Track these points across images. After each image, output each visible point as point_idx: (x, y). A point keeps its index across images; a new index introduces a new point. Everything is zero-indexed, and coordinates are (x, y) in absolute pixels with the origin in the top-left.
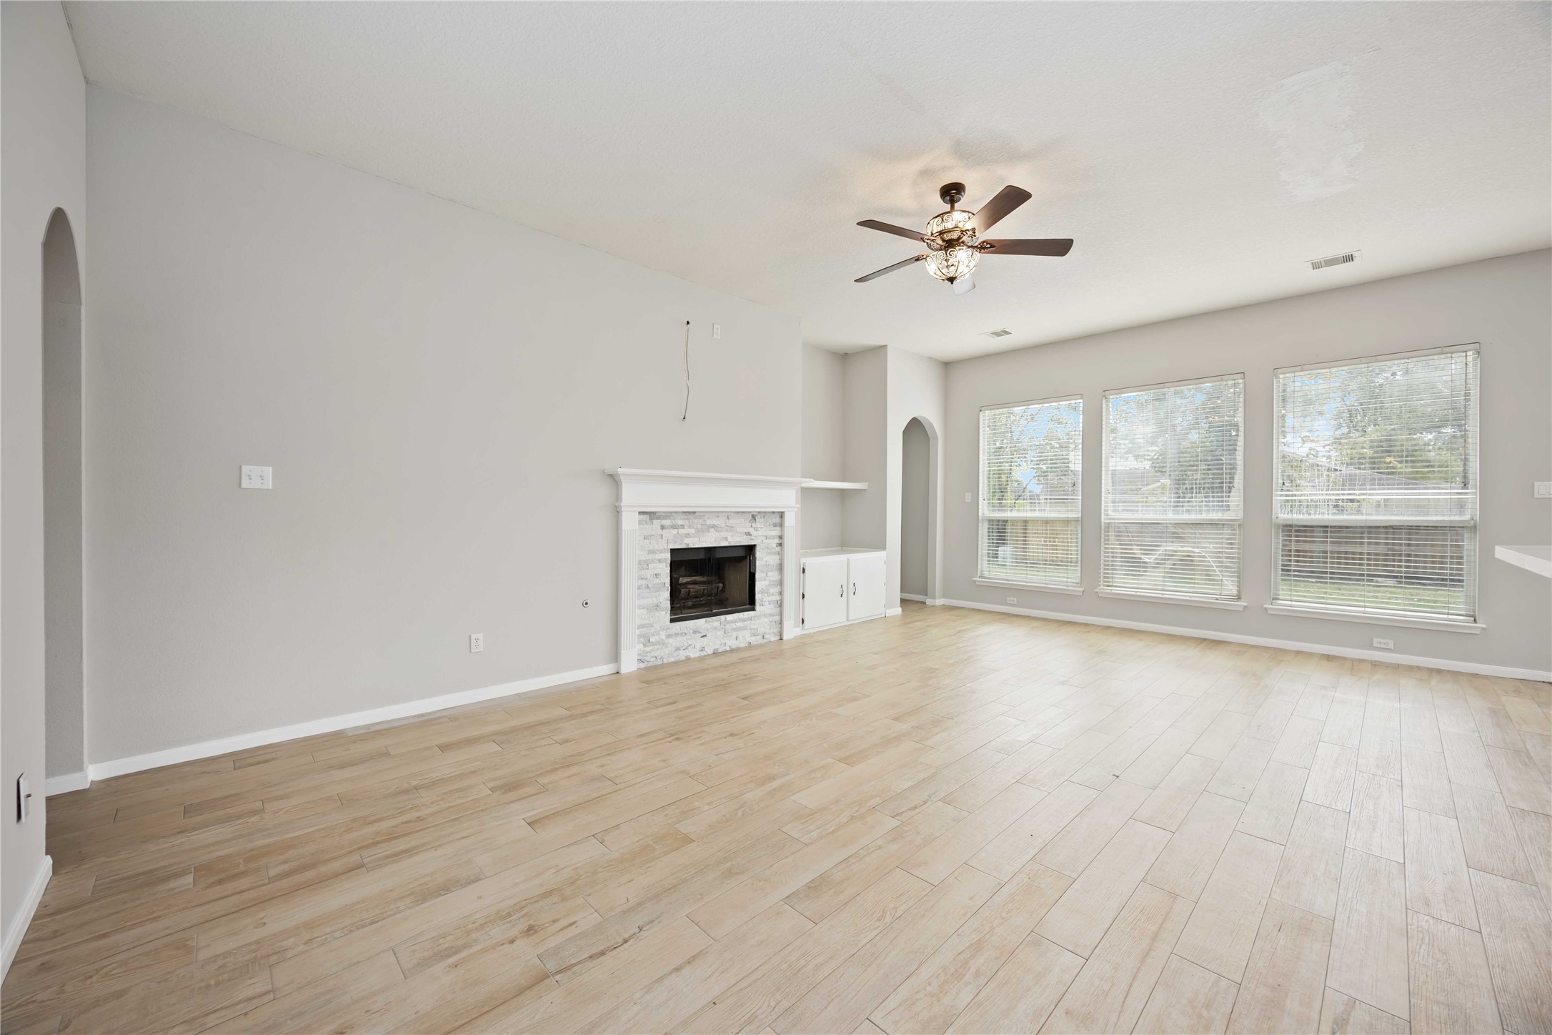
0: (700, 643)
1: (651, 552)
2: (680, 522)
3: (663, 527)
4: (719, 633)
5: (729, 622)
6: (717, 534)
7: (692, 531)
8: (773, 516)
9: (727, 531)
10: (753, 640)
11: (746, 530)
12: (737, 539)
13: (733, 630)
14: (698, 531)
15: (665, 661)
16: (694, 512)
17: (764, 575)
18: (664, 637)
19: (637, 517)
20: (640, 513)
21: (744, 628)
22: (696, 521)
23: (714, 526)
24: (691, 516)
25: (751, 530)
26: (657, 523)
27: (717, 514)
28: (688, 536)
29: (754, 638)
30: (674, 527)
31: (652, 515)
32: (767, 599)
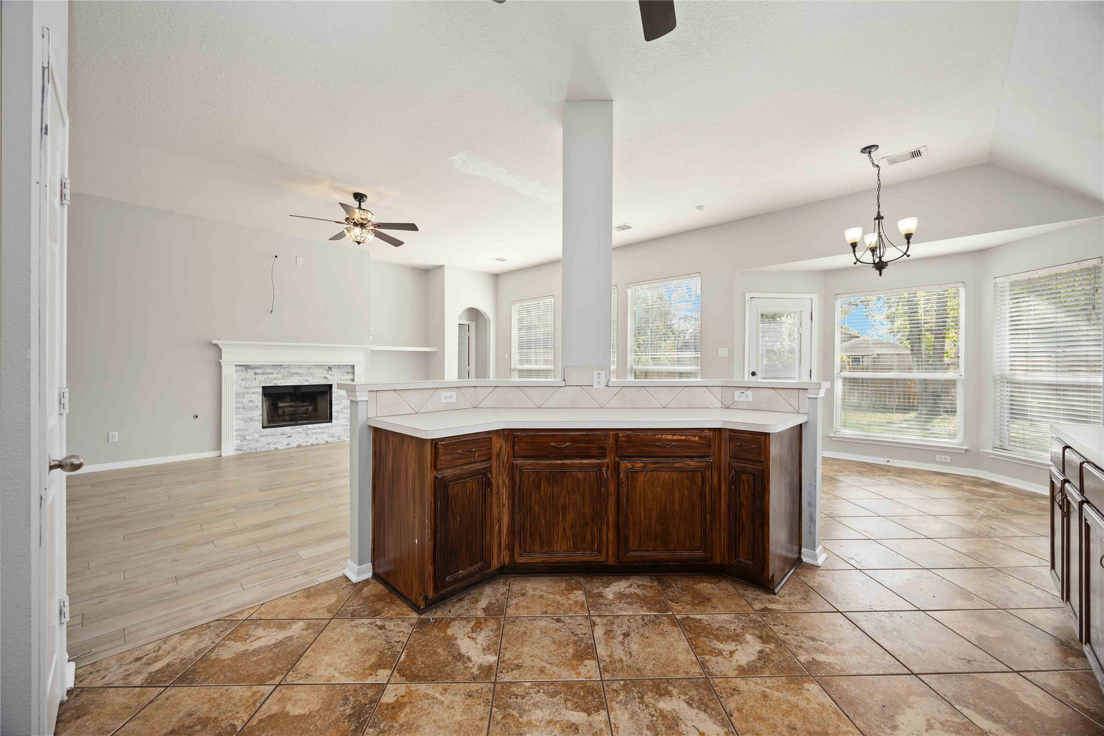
0: (285, 441)
1: (246, 388)
2: (270, 371)
3: (256, 374)
4: (301, 435)
5: (309, 429)
6: (300, 378)
7: (280, 376)
8: (347, 367)
9: (308, 376)
10: (330, 440)
11: (323, 376)
12: (317, 381)
13: (314, 433)
14: (284, 376)
15: (258, 450)
16: (281, 365)
17: (338, 402)
18: (257, 437)
19: (234, 368)
20: (236, 366)
21: (322, 433)
22: (282, 370)
23: (297, 373)
24: (279, 368)
25: (328, 376)
26: (251, 372)
27: (300, 367)
28: (276, 379)
29: (331, 439)
30: (264, 374)
31: (247, 367)
32: (341, 415)
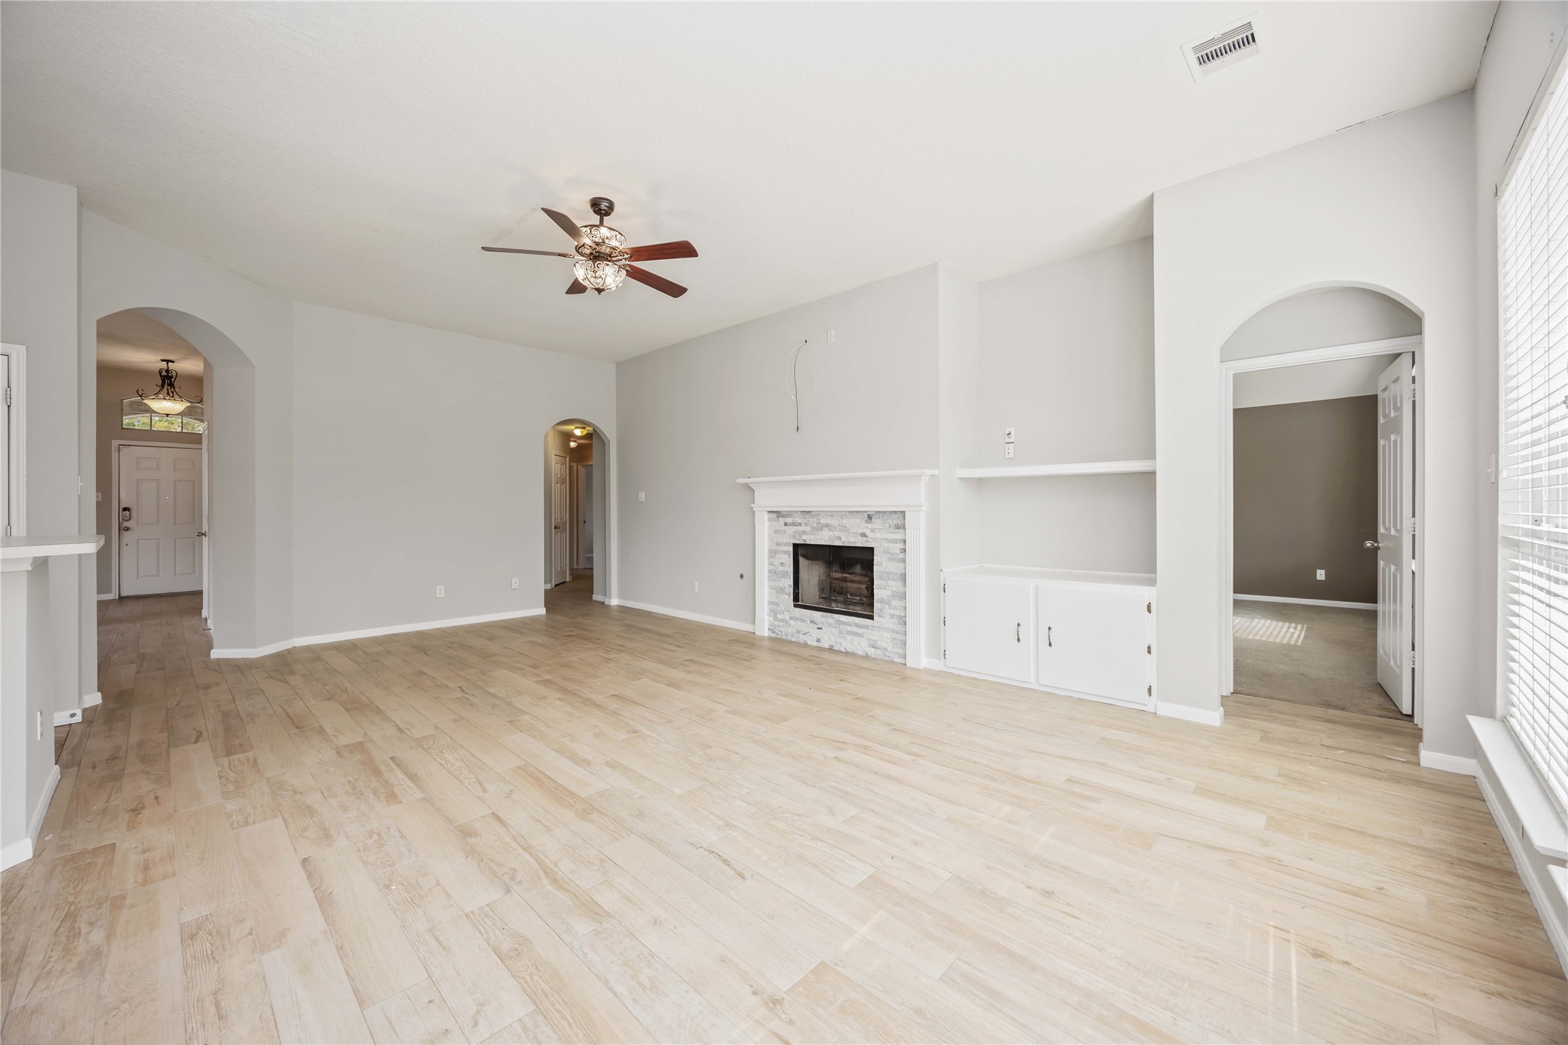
0: (815, 634)
1: (778, 544)
2: (799, 520)
3: (786, 524)
4: (834, 631)
5: (842, 623)
6: (831, 533)
7: (808, 529)
8: (896, 516)
9: (840, 530)
10: (872, 652)
11: (860, 531)
12: (852, 540)
13: (849, 633)
14: (814, 529)
15: (789, 638)
16: (810, 512)
17: (883, 583)
18: (788, 618)
19: (766, 516)
20: (769, 512)
21: (860, 635)
22: (811, 520)
23: (827, 526)
24: (807, 516)
25: (868, 532)
26: (782, 520)
27: (832, 514)
28: (804, 533)
29: (872, 650)
30: (794, 524)
31: (778, 514)
32: (888, 611)
